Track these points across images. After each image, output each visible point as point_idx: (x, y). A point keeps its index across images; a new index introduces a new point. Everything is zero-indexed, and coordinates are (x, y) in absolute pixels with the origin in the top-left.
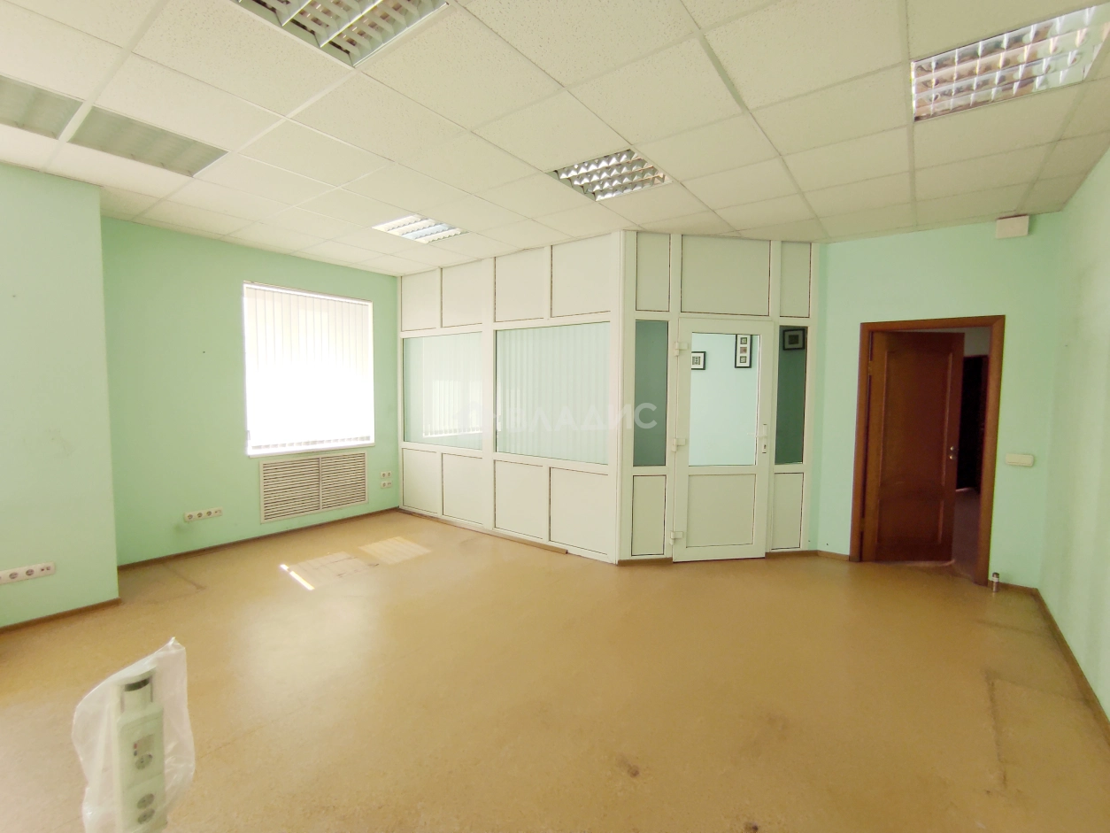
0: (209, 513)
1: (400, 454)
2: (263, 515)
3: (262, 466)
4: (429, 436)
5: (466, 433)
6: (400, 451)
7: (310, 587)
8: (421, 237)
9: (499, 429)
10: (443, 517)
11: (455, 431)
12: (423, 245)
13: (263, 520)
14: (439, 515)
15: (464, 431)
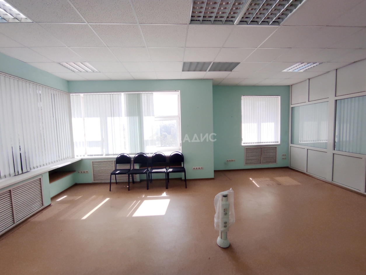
0: (232, 160)
1: (290, 148)
2: (245, 163)
3: (245, 149)
4: (302, 142)
5: (319, 142)
6: (290, 147)
7: (258, 186)
8: (301, 70)
9: (336, 140)
10: (307, 173)
11: (314, 141)
12: (302, 72)
13: (245, 165)
14: (305, 172)
15: (318, 141)
